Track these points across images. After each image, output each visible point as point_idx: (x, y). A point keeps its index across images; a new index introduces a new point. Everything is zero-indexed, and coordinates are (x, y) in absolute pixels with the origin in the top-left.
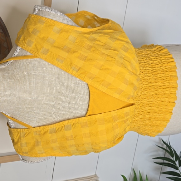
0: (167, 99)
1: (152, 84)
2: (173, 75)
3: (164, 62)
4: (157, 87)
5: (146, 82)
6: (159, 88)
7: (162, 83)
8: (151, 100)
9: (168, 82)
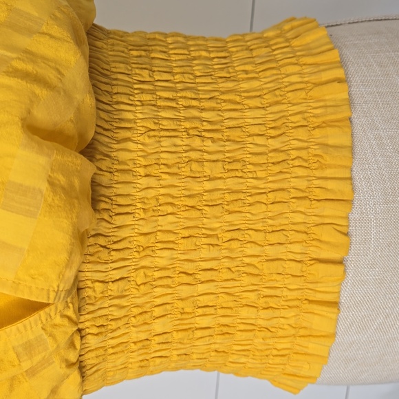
0: (297, 248)
1: (208, 185)
2: (331, 142)
3: (291, 84)
4: (241, 196)
5: (164, 176)
6: (251, 200)
7: (270, 179)
8: (205, 253)
9: (301, 172)
